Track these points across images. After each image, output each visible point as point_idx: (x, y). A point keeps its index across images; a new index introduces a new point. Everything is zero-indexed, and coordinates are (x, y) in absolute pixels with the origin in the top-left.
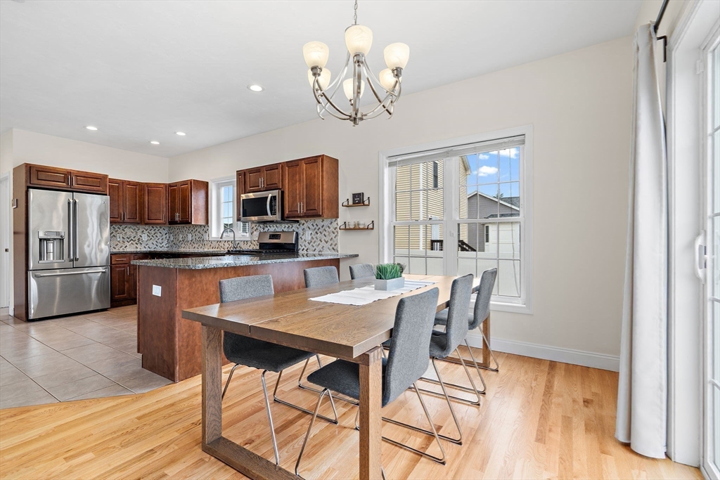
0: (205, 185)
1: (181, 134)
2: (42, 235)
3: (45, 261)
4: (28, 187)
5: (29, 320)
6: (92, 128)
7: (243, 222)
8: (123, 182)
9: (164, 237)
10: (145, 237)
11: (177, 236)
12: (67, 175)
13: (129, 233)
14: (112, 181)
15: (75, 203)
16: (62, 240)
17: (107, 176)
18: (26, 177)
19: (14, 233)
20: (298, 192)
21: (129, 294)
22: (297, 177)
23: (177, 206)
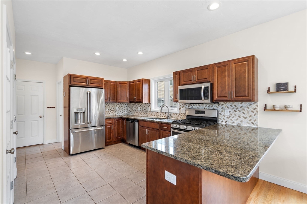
0: (149, 81)
1: (140, 53)
2: (76, 111)
3: (77, 124)
4: (70, 86)
5: (70, 155)
6: (97, 54)
7: (179, 103)
8: (109, 81)
9: (125, 108)
10: (117, 109)
11: (132, 108)
12: (86, 79)
13: (111, 107)
14: (105, 81)
15: (90, 93)
16: (84, 113)
17: (103, 78)
18: (69, 81)
19: (64, 107)
20: (227, 84)
21: (113, 139)
22: (227, 73)
23: (134, 93)
